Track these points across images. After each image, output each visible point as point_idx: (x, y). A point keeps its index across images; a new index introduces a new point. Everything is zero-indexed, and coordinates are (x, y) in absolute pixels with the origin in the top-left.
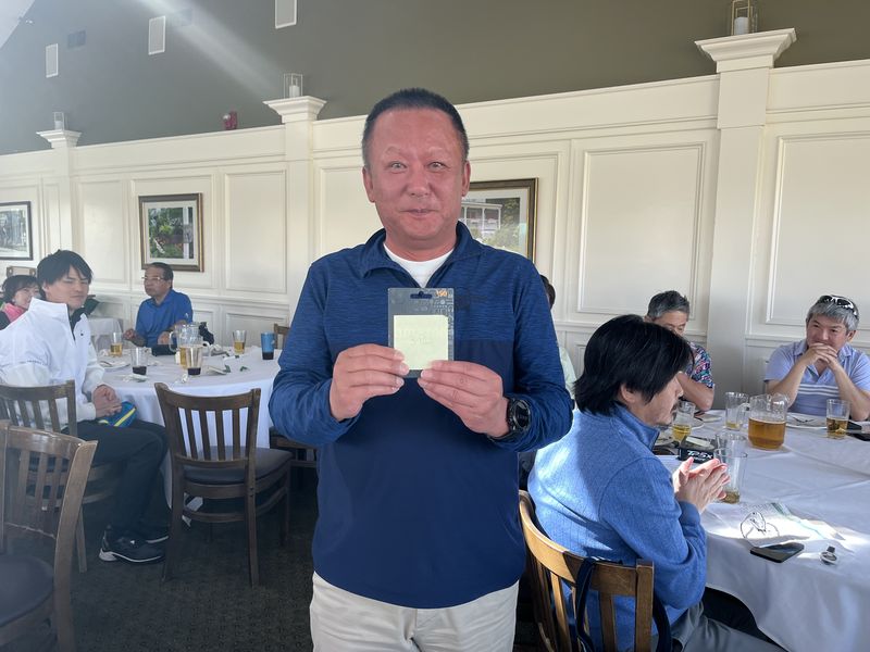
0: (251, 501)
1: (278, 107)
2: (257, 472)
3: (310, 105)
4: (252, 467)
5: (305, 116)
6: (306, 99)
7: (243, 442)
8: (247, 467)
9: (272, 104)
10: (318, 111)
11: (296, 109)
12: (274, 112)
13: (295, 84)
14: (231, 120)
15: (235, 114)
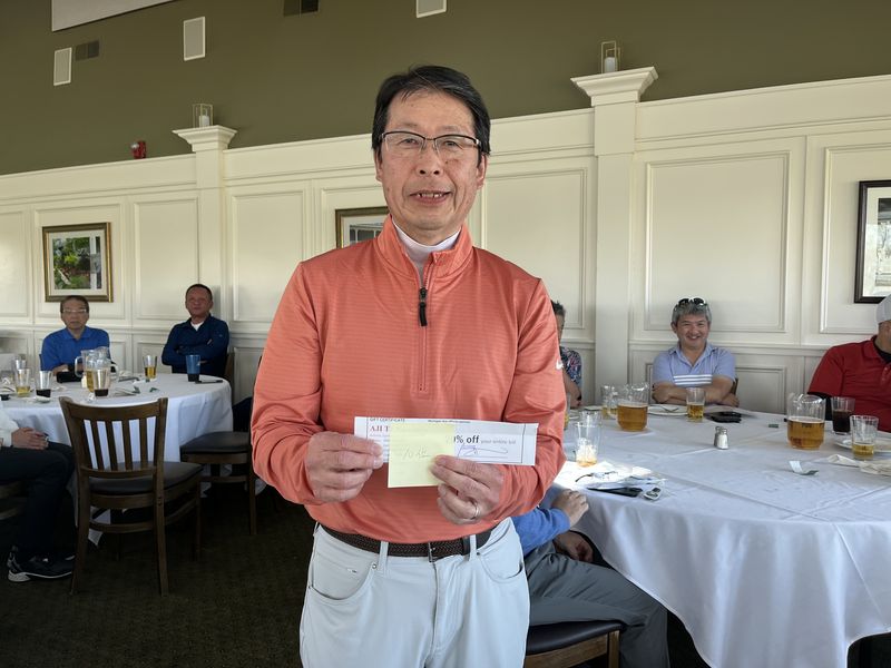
0: (160, 511)
1: (193, 137)
2: (165, 481)
3: (219, 134)
4: (160, 477)
5: (216, 145)
6: (216, 129)
7: (151, 457)
8: (155, 476)
9: (182, 133)
10: (228, 141)
11: (206, 138)
12: (183, 141)
13: (204, 114)
14: (139, 149)
15: (144, 143)
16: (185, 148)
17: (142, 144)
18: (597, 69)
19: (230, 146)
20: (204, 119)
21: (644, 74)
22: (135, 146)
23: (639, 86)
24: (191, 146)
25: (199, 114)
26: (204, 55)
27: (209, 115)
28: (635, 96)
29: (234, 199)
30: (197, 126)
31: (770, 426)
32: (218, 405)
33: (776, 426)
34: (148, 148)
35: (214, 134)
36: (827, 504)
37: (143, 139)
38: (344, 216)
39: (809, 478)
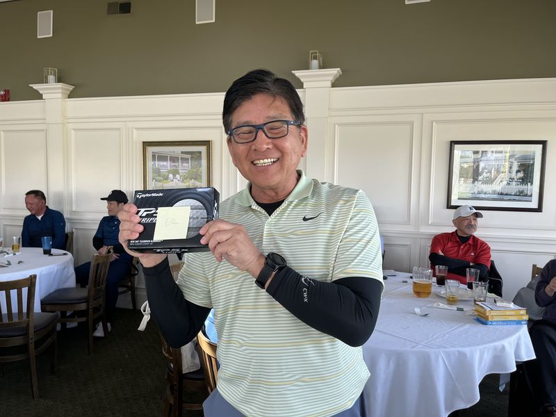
0: (32, 346)
1: (40, 89)
2: (35, 327)
3: (63, 89)
4: (31, 325)
5: (60, 95)
6: (60, 85)
7: (25, 310)
8: (28, 325)
9: (35, 87)
10: (68, 93)
11: (53, 91)
12: (37, 91)
13: (51, 74)
14: (5, 95)
15: (8, 91)
16: (39, 96)
17: (7, 92)
18: (307, 67)
19: (69, 97)
20: (51, 78)
21: (335, 72)
22: (2, 93)
23: (331, 78)
24: (42, 95)
25: (48, 74)
26: (51, 35)
27: (55, 75)
28: (329, 84)
29: (72, 131)
30: (47, 82)
31: (403, 282)
32: (66, 270)
33: (406, 282)
34: (11, 96)
35: (58, 88)
36: (435, 336)
37: (7, 88)
38: (148, 146)
39: (425, 318)
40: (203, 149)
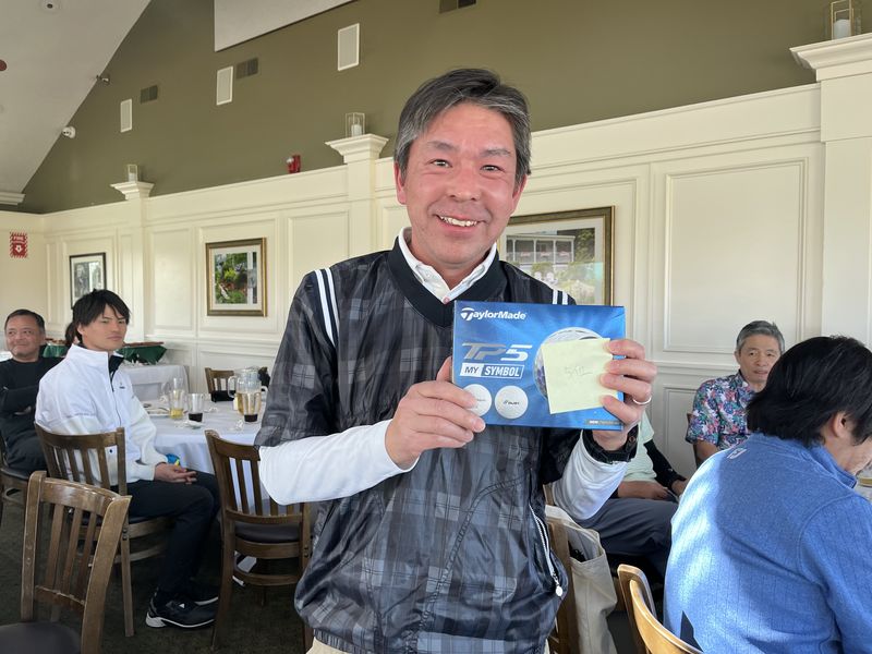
3: (372, 143)
5: (368, 155)
11: (358, 148)
12: (335, 153)
13: (356, 123)
14: (294, 163)
15: (299, 157)
17: (297, 159)
19: (381, 156)
20: (356, 128)
22: (290, 160)
24: (342, 157)
25: (352, 124)
26: (357, 63)
27: (361, 124)
29: (385, 211)
30: (350, 136)
35: (364, 144)
40: (597, 224)
